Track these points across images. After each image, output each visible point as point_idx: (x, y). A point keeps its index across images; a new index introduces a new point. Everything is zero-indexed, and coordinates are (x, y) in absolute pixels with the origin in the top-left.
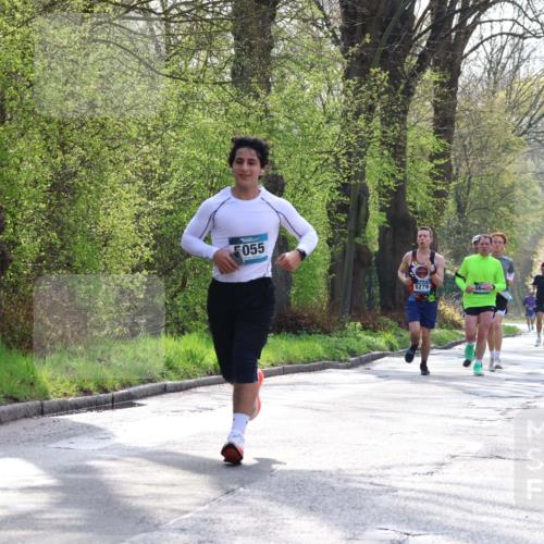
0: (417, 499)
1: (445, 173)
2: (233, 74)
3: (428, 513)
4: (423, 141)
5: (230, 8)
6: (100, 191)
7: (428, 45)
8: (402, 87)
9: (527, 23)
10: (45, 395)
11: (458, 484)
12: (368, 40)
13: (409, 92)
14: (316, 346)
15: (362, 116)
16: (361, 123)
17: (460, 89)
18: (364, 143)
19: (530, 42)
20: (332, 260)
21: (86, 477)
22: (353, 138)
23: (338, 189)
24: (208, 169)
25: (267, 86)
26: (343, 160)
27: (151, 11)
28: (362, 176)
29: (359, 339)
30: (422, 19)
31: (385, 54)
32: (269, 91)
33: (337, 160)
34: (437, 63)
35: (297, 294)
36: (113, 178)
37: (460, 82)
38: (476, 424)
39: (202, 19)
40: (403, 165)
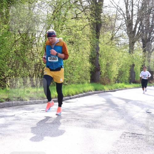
2: (129, 52)
4: (152, 60)
5: (129, 44)
6: (112, 66)
7: (153, 48)
10: (105, 90)
12: (146, 48)
13: (151, 54)
14: (138, 85)
15: (145, 57)
18: (145, 60)
22: (143, 60)
23: (142, 66)
24: (125, 63)
25: (133, 53)
27: (119, 44)
28: (145, 64)
30: (153, 45)
31: (148, 49)
33: (142, 62)
35: (136, 79)
36: (114, 64)
39: (125, 45)
40: (150, 63)
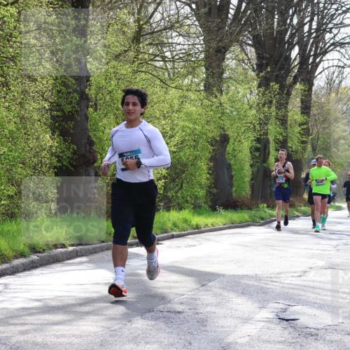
0: (294, 289)
1: (307, 132)
2: (205, 86)
3: (299, 295)
4: (296, 117)
5: (203, 56)
7: (298, 71)
8: (285, 92)
9: (345, 61)
11: (313, 281)
12: (269, 70)
13: (289, 94)
14: (244, 215)
15: (266, 106)
16: (266, 109)
17: (313, 93)
18: (267, 118)
19: (347, 70)
20: (252, 174)
21: (136, 278)
22: (262, 116)
23: (255, 140)
24: (193, 132)
25: (221, 92)
26: (257, 127)
27: (166, 57)
28: (266, 134)
29: (265, 212)
30: (295, 59)
31: (277, 76)
32: (222, 94)
33: (255, 126)
34: (302, 80)
35: (236, 190)
37: (313, 89)
38: (322, 252)
39: (190, 61)
40: (286, 128)
